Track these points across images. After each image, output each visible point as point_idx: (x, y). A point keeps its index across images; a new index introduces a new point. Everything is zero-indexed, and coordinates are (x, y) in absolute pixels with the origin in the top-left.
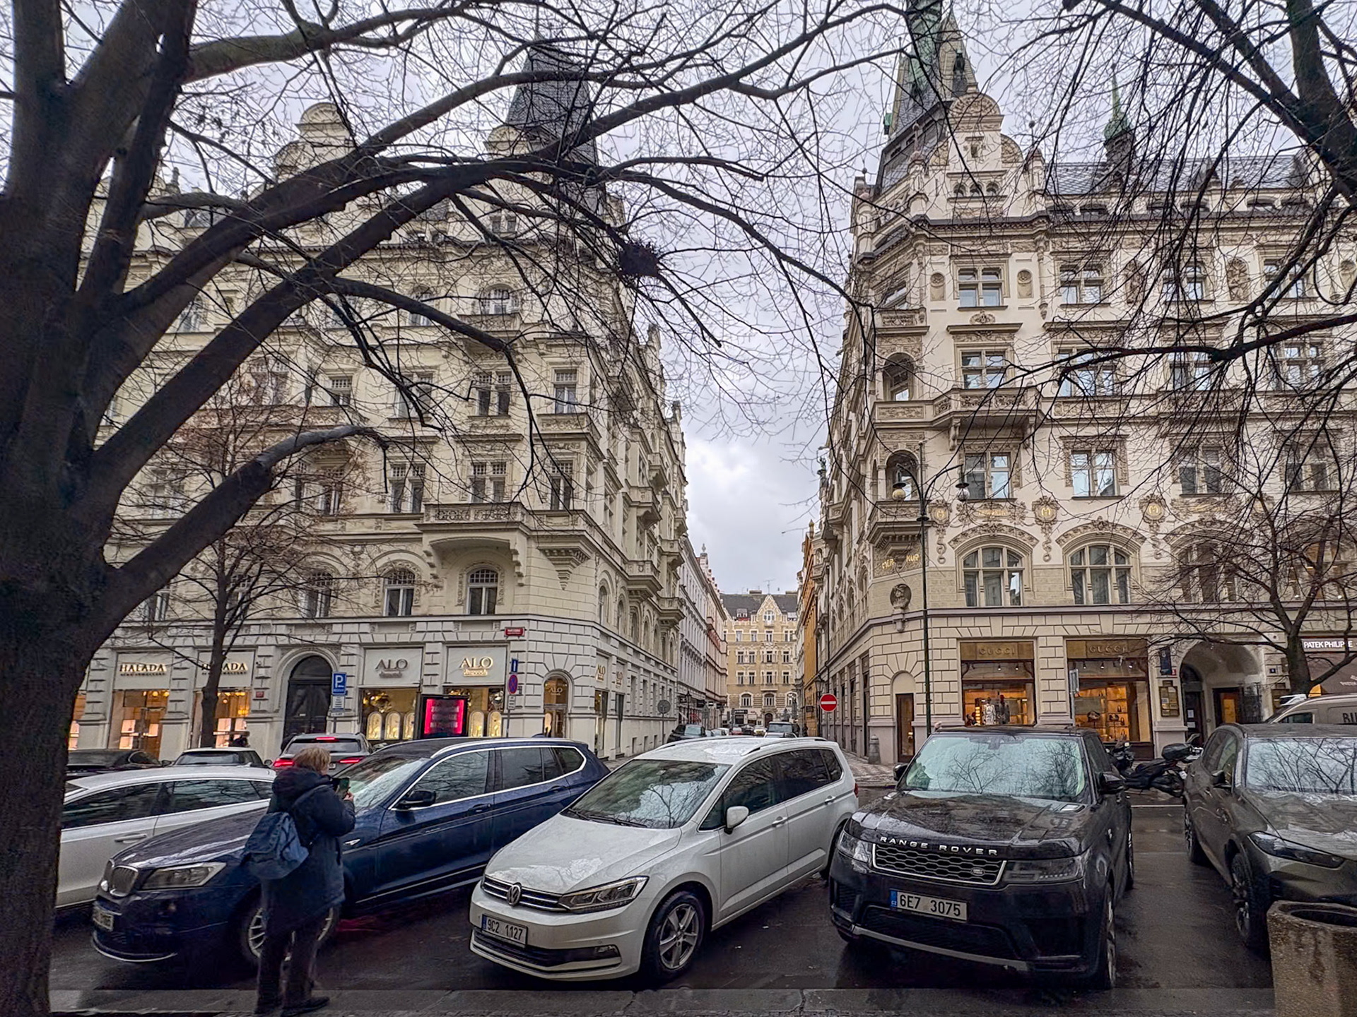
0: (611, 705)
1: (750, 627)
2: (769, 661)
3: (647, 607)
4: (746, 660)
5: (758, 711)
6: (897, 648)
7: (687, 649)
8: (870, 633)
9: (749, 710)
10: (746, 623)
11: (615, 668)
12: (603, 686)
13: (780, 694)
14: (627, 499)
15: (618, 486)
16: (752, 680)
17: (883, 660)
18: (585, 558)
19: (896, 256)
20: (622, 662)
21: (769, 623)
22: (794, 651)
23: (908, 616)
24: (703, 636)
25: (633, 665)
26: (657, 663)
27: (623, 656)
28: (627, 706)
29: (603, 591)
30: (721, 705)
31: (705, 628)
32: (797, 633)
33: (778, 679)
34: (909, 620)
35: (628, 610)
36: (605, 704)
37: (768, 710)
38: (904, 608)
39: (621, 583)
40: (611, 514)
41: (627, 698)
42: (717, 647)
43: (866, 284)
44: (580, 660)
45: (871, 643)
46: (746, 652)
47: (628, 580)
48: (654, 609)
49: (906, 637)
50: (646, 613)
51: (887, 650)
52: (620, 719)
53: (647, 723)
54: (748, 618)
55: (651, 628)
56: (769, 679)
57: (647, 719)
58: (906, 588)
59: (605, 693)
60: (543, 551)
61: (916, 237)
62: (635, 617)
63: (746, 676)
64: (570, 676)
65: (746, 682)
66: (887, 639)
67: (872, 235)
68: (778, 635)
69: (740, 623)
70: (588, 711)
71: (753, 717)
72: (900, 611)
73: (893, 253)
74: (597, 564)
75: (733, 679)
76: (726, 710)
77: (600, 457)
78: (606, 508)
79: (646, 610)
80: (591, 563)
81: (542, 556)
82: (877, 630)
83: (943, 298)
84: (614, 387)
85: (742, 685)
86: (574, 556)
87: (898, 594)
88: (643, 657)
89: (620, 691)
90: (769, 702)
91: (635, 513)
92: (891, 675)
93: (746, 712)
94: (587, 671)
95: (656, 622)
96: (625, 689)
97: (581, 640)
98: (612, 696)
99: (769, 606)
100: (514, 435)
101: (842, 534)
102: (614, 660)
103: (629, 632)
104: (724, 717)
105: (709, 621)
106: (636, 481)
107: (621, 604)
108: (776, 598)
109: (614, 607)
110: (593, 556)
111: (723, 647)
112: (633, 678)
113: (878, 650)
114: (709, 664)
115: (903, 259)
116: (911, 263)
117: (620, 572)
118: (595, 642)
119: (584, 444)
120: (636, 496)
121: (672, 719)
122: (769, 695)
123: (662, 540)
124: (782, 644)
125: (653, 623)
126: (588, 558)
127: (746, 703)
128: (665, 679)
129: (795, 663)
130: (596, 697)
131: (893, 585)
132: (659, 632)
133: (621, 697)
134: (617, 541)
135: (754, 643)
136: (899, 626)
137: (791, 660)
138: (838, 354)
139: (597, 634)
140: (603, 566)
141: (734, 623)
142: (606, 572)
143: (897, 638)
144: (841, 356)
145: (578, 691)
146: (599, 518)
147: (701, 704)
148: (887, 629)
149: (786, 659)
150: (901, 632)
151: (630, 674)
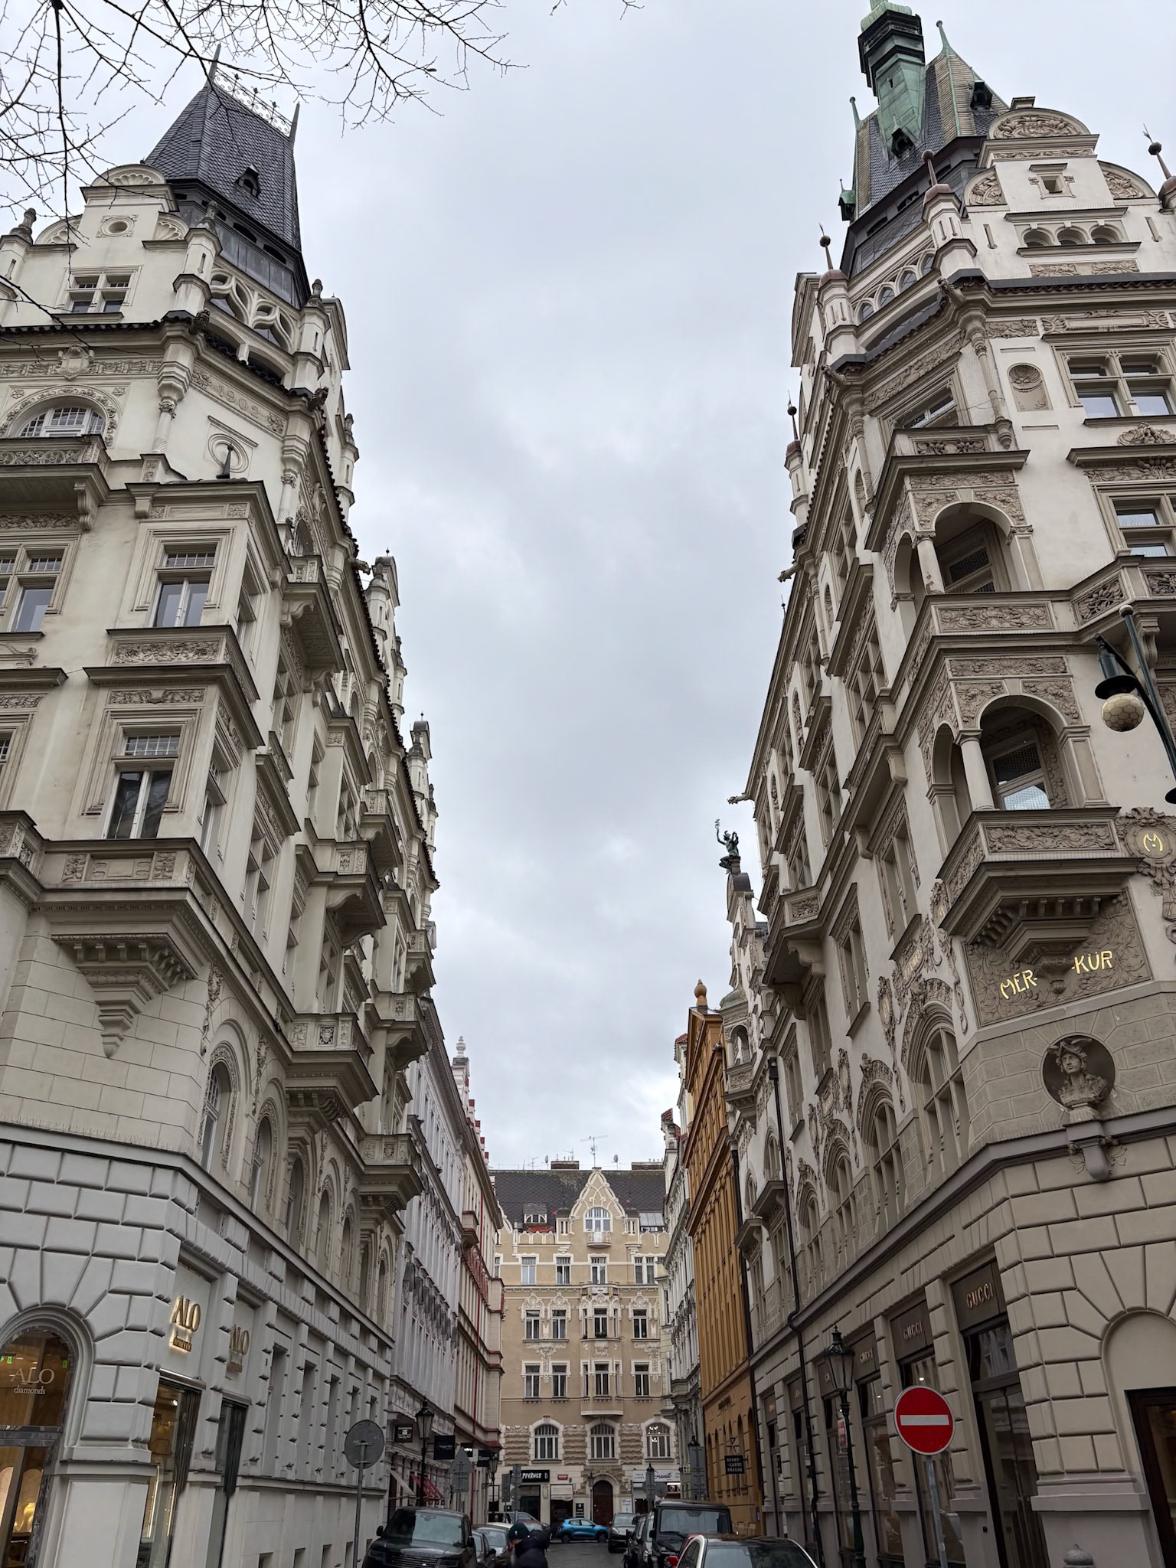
0: (207, 1436)
1: (554, 1247)
2: (601, 1335)
3: (331, 1152)
4: (546, 1331)
5: (576, 1473)
6: (1100, 1232)
7: (418, 1284)
8: (997, 1188)
9: (555, 1471)
10: (544, 1238)
11: (228, 1314)
12: (185, 1373)
13: (629, 1426)
14: (304, 861)
15: (287, 823)
16: (559, 1383)
17: (1056, 1273)
18: (181, 973)
19: (920, 348)
20: (251, 1298)
21: (598, 1237)
22: (662, 1308)
23: (1117, 1128)
24: (454, 1259)
25: (284, 1313)
26: (346, 1316)
27: (258, 1277)
28: (252, 1445)
29: (221, 1078)
30: (489, 1454)
31: (458, 1238)
32: (667, 1261)
33: (622, 1385)
34: (1123, 1140)
35: (283, 1147)
36: (187, 1431)
37: (602, 1469)
38: (1099, 1103)
39: (271, 1069)
40: (263, 887)
41: (255, 1418)
42: (482, 1297)
43: (855, 408)
44: (128, 1275)
45: (1000, 1220)
46: (546, 1312)
47: (290, 1062)
48: (349, 1159)
49: (1123, 1194)
50: (328, 1170)
51: (1066, 1238)
52: (228, 1489)
53: (305, 1503)
54: (550, 1226)
55: (338, 1213)
56: (602, 1382)
57: (306, 1489)
58: (1091, 1048)
59: (192, 1393)
60: (65, 945)
61: (964, 306)
62: (298, 1170)
63: (546, 1373)
64: (85, 1328)
65: (546, 1392)
66: (1059, 1205)
67: (858, 331)
68: (618, 1266)
69: (531, 1238)
70: (128, 1452)
71: (562, 1492)
72: (1085, 1113)
73: (911, 344)
74: (213, 996)
75: (514, 1383)
76: (502, 1470)
77: (248, 734)
78: (251, 868)
79: (326, 1161)
80: (198, 990)
81: (62, 959)
82: (1018, 1179)
83: (1044, 405)
84: (297, 608)
85: (534, 1399)
86: (150, 961)
87: (1071, 1064)
88: (309, 1292)
89: (236, 1389)
90: (604, 1447)
91: (320, 902)
92: (1098, 1325)
93: (545, 1477)
94: (143, 1311)
95: (349, 1199)
96: (249, 1387)
97: (140, 1209)
98: (211, 1406)
99: (597, 1196)
100: (45, 671)
101: (823, 960)
102: (230, 1286)
103: (279, 1209)
104: (494, 1493)
105: (468, 1223)
106: (329, 826)
107: (265, 1128)
108: (612, 1177)
109: (245, 1129)
110: (205, 973)
111: (494, 1293)
112: (279, 1353)
113: (1035, 1242)
114: (466, 1336)
115: (938, 351)
116: (959, 354)
117: (272, 1035)
118: (178, 1220)
119: (213, 693)
120: (327, 861)
121: (374, 1494)
122: (602, 1426)
123: (378, 992)
124: (630, 1290)
125: (343, 1198)
126: (189, 975)
127: (546, 1449)
128: (362, 1365)
129: (666, 1338)
130: (161, 1407)
131: (1048, 1039)
132: (357, 1227)
133: (236, 1411)
134: (273, 952)
135: (565, 1288)
136: (1094, 1159)
137: (653, 1331)
138: (784, 577)
139: (190, 1197)
140: (226, 1008)
141: (517, 1237)
142: (232, 1023)
143: (1092, 1199)
144: (790, 582)
145: (102, 1380)
146: (232, 877)
147: (443, 1448)
148: (1053, 1172)
149: (640, 1328)
150: (1104, 1179)
151: (270, 1339)
